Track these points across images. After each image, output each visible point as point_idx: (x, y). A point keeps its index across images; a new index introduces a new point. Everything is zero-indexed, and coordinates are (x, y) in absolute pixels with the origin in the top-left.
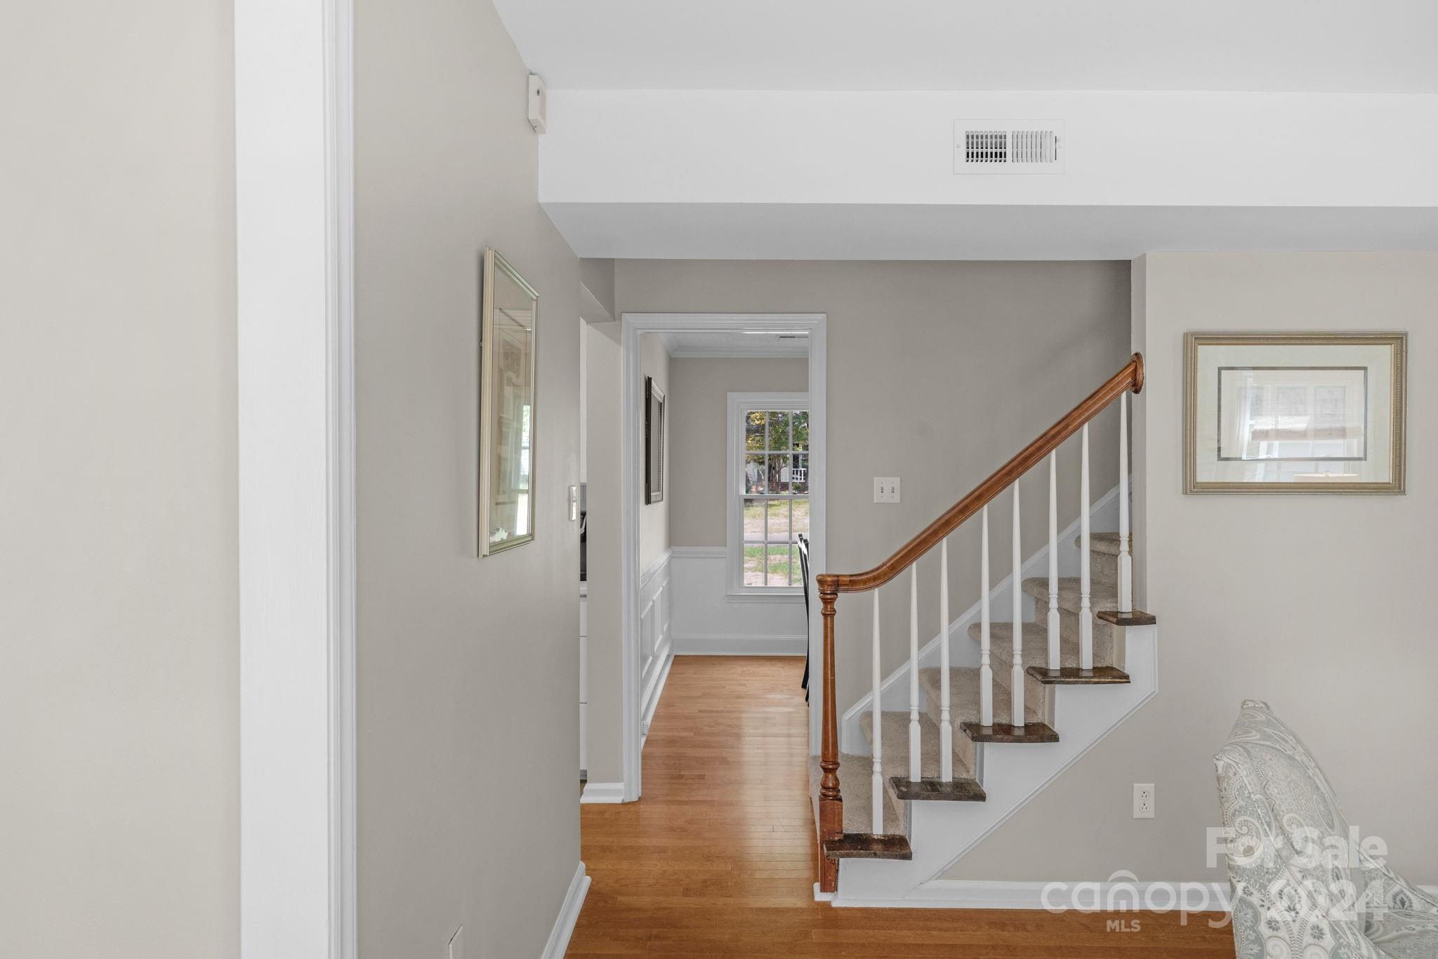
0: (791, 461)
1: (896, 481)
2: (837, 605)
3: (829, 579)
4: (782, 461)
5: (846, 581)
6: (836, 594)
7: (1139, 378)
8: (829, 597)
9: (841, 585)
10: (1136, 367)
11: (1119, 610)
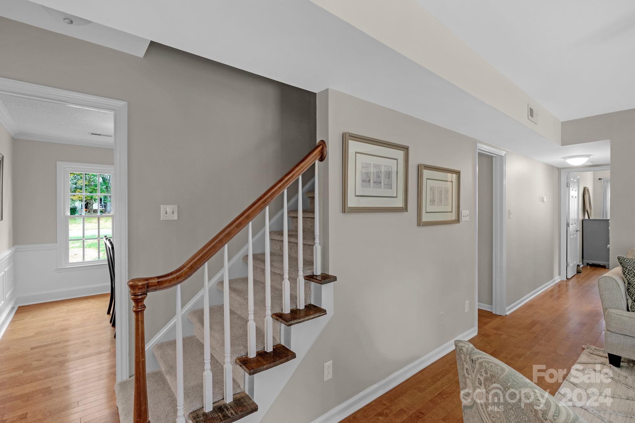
0: (98, 201)
1: (176, 207)
2: (145, 302)
3: (140, 284)
4: (93, 201)
5: (155, 283)
6: (146, 294)
7: (325, 153)
8: (140, 297)
9: (151, 286)
10: (323, 147)
11: (314, 274)
